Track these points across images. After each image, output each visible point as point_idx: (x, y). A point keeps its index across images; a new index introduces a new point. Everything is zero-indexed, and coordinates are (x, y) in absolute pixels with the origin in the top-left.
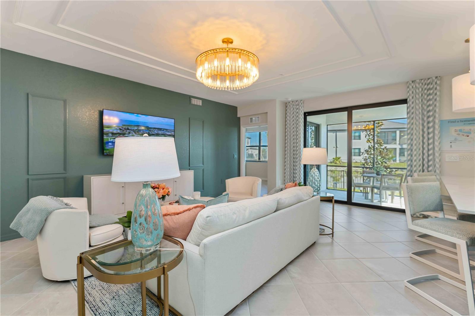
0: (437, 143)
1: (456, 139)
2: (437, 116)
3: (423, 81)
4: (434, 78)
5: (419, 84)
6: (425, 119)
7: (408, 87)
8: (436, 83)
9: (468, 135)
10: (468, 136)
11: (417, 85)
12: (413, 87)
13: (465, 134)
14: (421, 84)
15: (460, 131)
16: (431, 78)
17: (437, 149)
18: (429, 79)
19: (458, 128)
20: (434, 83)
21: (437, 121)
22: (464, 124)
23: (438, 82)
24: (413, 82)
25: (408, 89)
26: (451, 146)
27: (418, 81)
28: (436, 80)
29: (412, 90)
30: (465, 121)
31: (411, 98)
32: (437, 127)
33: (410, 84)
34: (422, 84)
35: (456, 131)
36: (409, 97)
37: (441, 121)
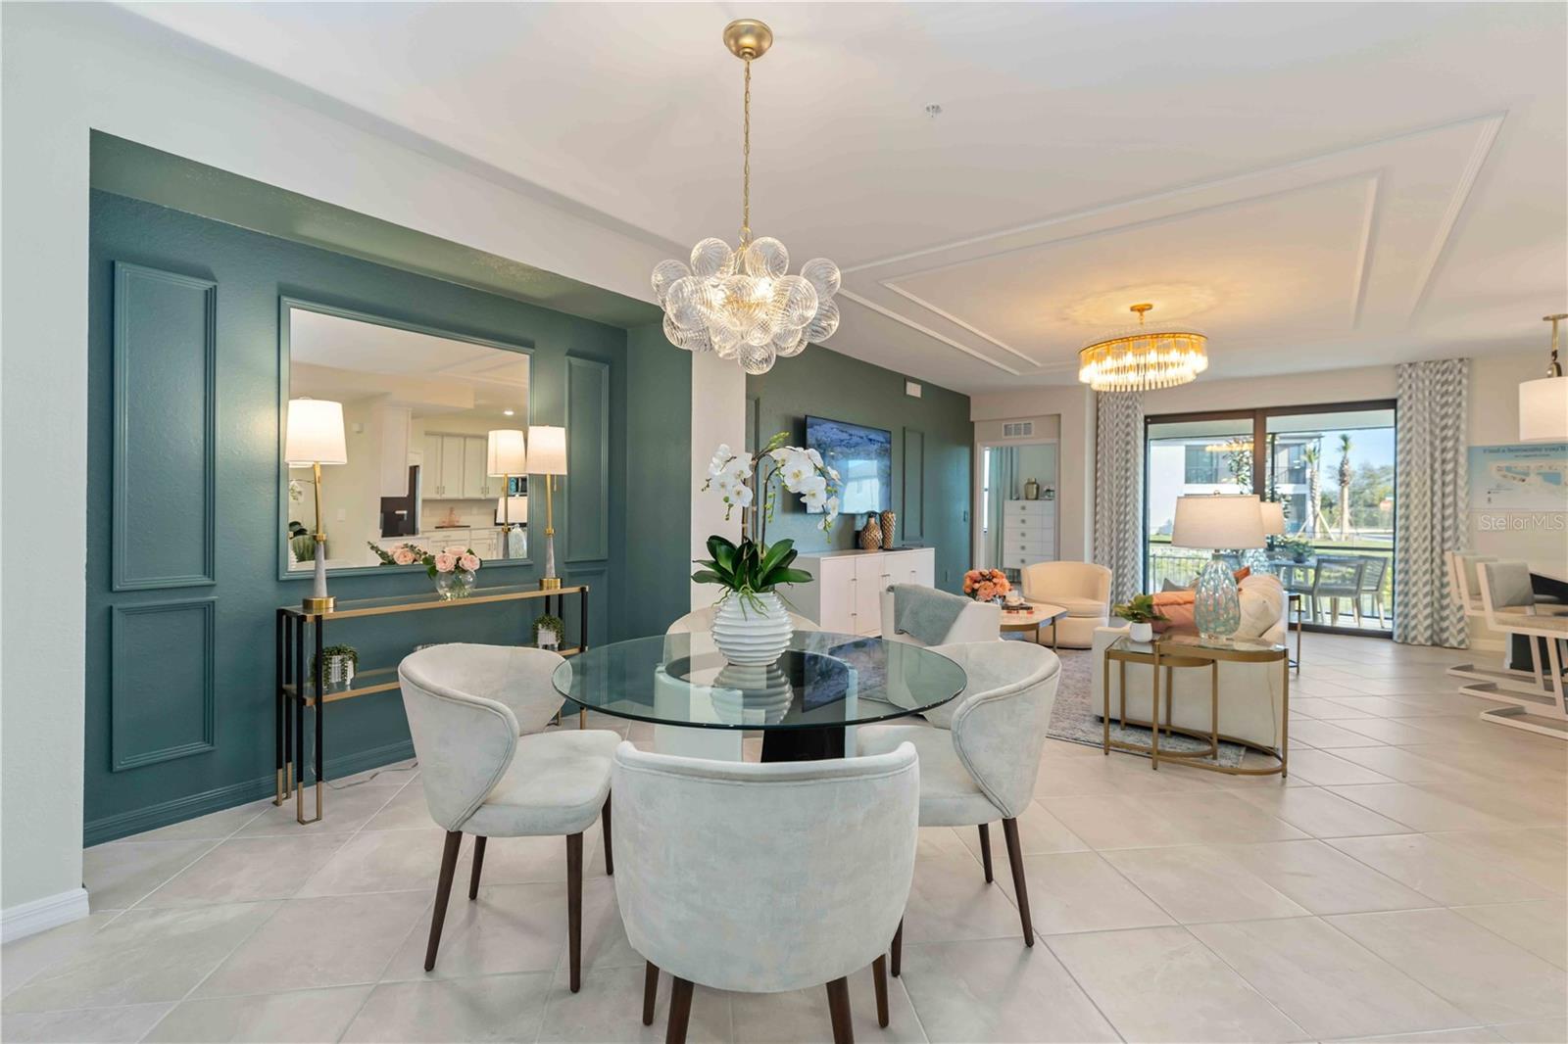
0: (1461, 494)
1: (1499, 487)
2: (1462, 438)
3: (1432, 365)
4: (1456, 361)
5: (1424, 371)
6: (1437, 442)
7: (1401, 376)
8: (1460, 371)
9: (1524, 477)
10: (1524, 481)
11: (1420, 373)
12: (1410, 376)
13: (1519, 477)
14: (1428, 372)
15: (1509, 469)
16: (1451, 360)
17: (1461, 505)
18: (1444, 362)
19: (1504, 464)
20: (1456, 371)
21: (1462, 449)
22: (1517, 456)
23: (1465, 370)
24: (1410, 365)
25: (1401, 380)
26: (1489, 500)
27: (1422, 364)
28: (1459, 366)
29: (1409, 382)
30: (1517, 450)
31: (1406, 397)
32: (1462, 460)
33: (1404, 369)
34: (1431, 371)
35: (1499, 469)
36: (1400, 396)
37: (1470, 449)
